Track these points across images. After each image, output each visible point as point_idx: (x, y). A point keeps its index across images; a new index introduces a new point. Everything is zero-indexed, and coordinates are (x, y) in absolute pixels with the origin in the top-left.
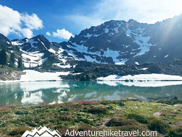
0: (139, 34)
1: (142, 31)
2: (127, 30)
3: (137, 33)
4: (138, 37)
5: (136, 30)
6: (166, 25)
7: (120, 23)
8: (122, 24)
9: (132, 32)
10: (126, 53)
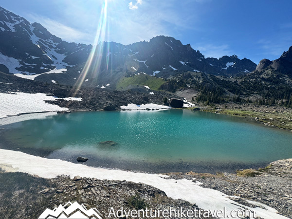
0: (51, 47)
1: (55, 45)
2: (31, 34)
3: (48, 45)
4: (50, 50)
5: (47, 40)
6: (82, 50)
7: (19, 20)
8: (21, 23)
9: (40, 40)
10: (33, 66)
